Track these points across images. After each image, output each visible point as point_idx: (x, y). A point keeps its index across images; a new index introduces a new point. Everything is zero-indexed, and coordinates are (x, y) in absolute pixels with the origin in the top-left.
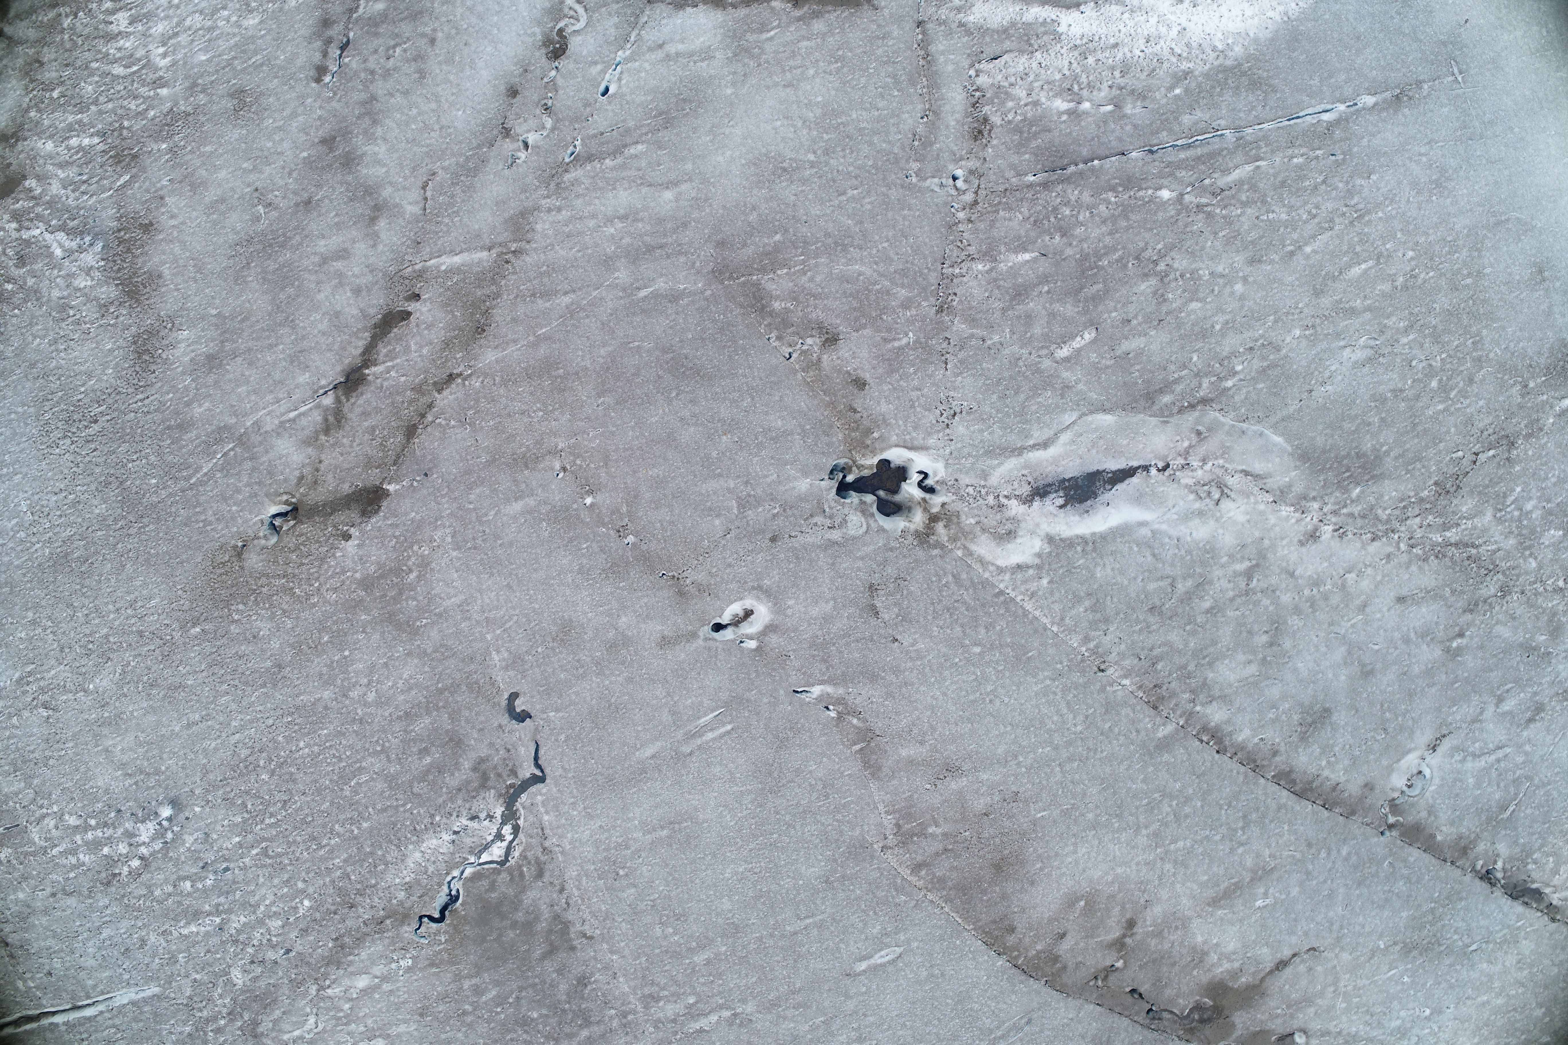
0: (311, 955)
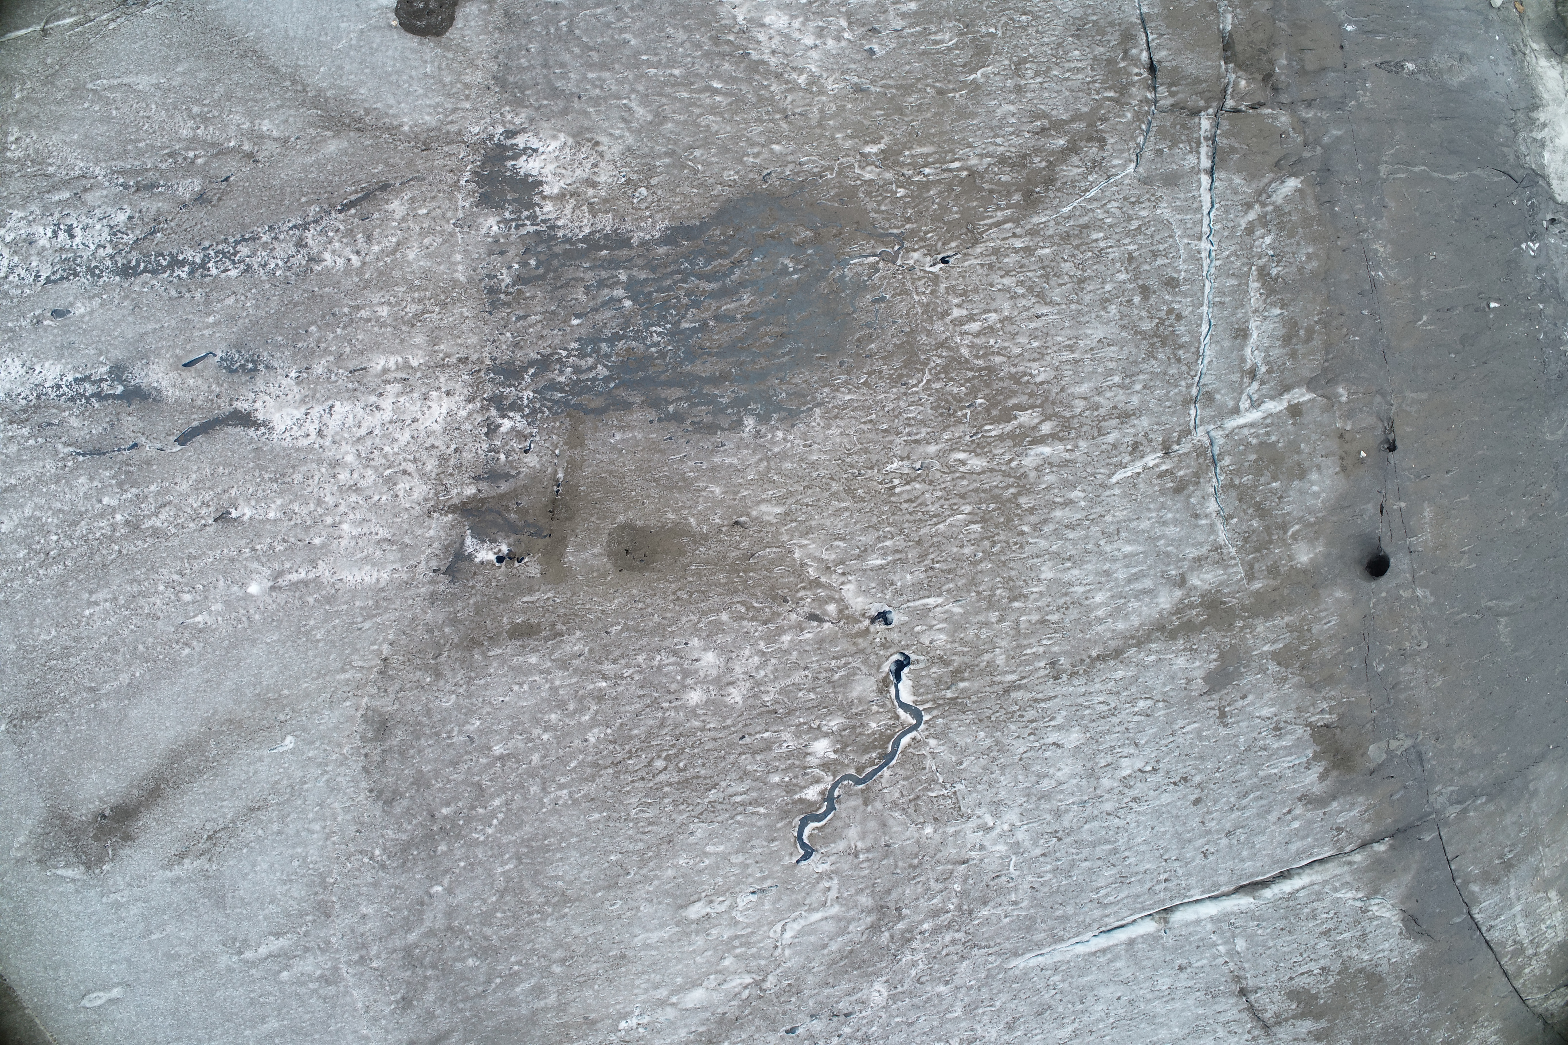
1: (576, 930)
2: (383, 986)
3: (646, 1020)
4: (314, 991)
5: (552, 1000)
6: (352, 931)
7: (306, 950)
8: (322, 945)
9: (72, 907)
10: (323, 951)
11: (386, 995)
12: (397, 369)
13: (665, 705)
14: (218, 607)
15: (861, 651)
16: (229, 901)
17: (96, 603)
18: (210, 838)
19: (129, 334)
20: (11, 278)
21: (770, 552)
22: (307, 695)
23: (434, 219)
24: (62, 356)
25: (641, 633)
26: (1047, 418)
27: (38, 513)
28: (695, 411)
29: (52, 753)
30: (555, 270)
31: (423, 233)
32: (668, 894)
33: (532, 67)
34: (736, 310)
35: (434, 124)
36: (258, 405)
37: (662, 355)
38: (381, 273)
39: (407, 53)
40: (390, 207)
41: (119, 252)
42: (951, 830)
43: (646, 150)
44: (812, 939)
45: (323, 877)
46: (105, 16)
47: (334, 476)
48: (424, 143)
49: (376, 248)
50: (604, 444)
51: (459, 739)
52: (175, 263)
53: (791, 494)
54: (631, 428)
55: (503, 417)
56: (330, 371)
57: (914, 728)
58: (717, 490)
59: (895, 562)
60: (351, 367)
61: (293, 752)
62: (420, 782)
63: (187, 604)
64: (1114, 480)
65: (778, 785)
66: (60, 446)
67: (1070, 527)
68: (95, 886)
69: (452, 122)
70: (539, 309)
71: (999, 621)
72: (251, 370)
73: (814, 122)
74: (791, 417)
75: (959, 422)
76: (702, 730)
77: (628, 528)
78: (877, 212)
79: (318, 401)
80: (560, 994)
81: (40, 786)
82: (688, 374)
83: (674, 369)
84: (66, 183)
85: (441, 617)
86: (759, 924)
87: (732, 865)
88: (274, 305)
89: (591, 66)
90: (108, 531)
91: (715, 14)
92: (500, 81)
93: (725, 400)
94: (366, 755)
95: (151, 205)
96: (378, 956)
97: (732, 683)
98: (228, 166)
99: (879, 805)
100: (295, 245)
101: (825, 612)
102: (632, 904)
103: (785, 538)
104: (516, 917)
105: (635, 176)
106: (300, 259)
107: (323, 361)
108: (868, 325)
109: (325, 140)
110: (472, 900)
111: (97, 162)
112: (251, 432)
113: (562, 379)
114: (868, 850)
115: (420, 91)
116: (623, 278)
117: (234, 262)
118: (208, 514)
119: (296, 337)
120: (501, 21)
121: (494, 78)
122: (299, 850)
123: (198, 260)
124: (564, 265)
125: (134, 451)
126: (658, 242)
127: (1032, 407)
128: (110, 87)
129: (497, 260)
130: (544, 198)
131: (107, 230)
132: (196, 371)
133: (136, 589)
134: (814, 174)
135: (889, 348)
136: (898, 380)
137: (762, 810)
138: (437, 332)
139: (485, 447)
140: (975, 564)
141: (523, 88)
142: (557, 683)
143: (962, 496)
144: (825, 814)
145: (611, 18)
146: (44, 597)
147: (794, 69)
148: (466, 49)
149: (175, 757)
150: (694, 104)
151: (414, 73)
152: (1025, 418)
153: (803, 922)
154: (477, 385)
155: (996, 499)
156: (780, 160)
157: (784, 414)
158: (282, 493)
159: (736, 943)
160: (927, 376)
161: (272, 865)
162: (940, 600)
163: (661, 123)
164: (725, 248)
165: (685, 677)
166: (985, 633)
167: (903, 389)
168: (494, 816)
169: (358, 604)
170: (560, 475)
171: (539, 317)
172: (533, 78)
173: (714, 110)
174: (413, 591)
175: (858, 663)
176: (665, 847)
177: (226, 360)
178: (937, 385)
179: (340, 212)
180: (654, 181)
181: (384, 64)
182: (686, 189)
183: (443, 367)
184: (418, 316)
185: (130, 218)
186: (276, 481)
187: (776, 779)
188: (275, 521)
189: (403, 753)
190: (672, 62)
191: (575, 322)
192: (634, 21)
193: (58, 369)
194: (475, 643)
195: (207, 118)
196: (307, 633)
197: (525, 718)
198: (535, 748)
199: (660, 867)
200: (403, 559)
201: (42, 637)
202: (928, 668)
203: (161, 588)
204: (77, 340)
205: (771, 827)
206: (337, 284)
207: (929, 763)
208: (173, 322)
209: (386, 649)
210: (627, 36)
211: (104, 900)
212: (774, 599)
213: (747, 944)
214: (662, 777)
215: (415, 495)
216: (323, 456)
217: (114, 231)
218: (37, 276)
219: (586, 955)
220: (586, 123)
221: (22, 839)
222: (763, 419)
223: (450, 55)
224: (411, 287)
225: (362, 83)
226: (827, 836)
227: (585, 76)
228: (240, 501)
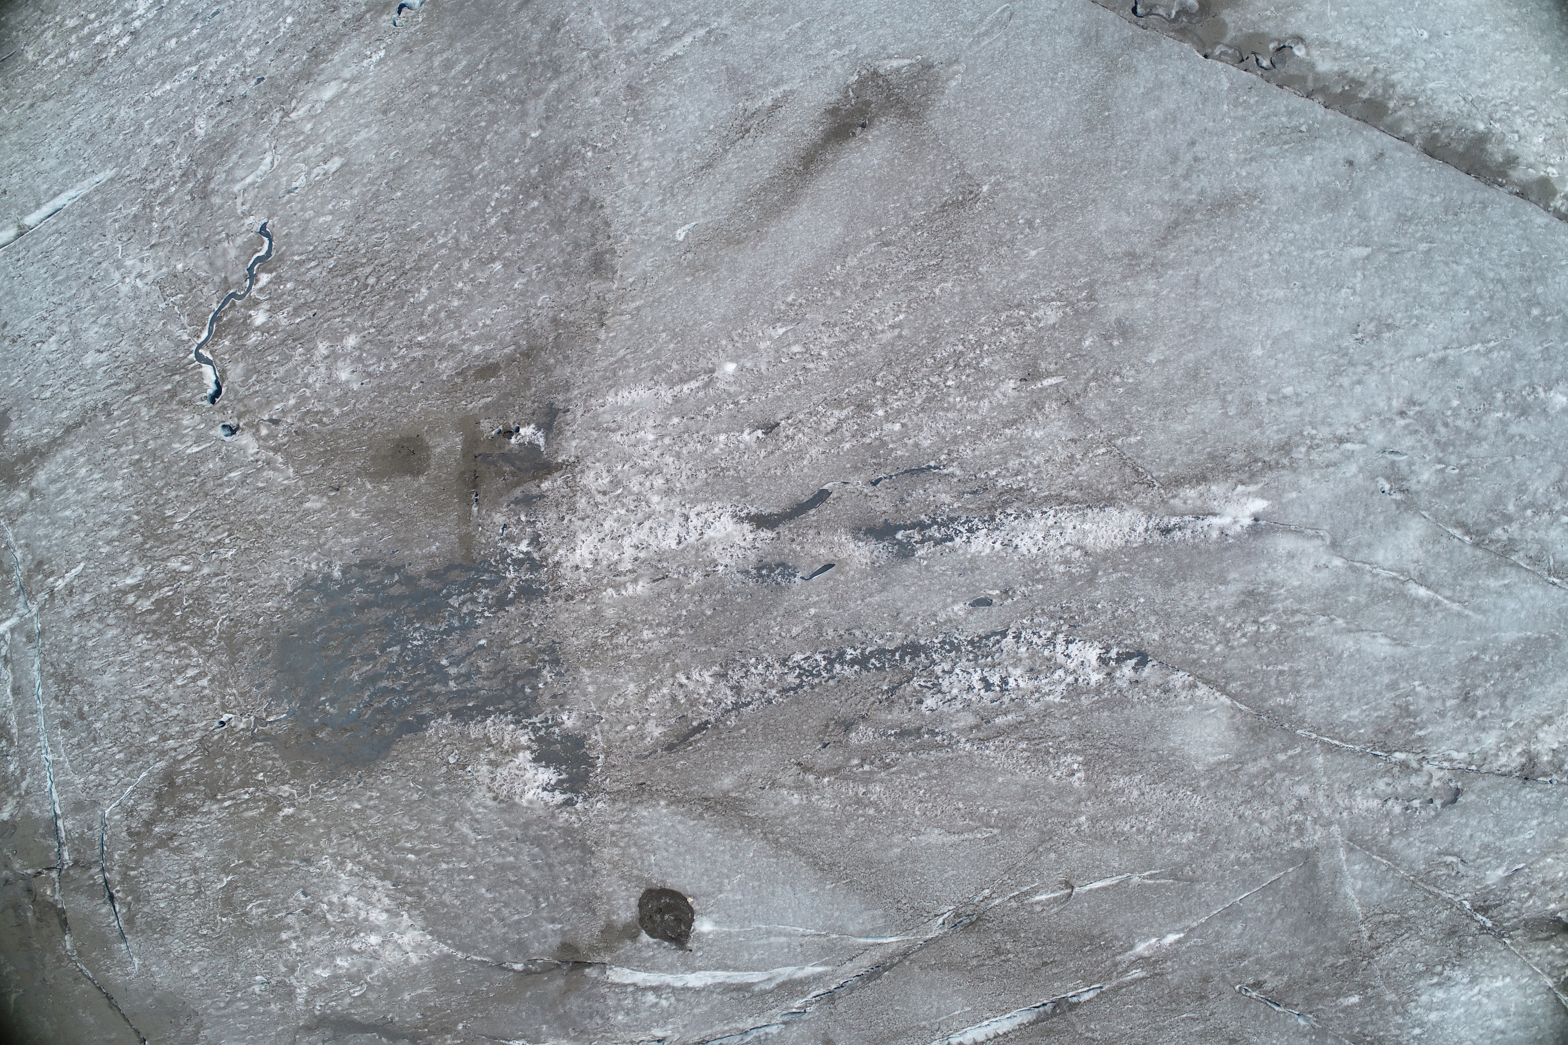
0: (282, 76)
1: (422, 126)
2: (577, 36)
3: (365, 63)
4: (637, 15)
5: (437, 61)
6: (606, 79)
7: (647, 51)
8: (633, 59)
9: (890, 30)
10: (632, 54)
11: (573, 29)
12: (625, 584)
13: (372, 330)
14: (762, 345)
15: (240, 400)
16: (724, 77)
17: (893, 327)
18: (748, 131)
19: (898, 590)
20: (1049, 633)
21: (310, 470)
22: (668, 280)
23: (619, 722)
24: (970, 561)
25: (396, 387)
26: (131, 607)
27: (973, 404)
28: (379, 577)
29: (924, 174)
30: (508, 685)
31: (625, 708)
32: (355, 173)
33: (562, 863)
34: (362, 666)
35: (638, 808)
36: (750, 537)
37: (410, 622)
38: (656, 668)
39: (674, 873)
40: (660, 730)
41: (925, 668)
42: (164, 270)
43: (455, 796)
44: (250, 161)
45: (637, 120)
46: (997, 902)
47: (667, 481)
48: (644, 790)
49: (665, 691)
50: (443, 541)
51: (531, 268)
52: (862, 661)
53: (300, 520)
54: (424, 557)
55: (528, 553)
56: (685, 575)
57: (200, 346)
58: (353, 514)
59: (222, 476)
60: (666, 581)
61: (676, 227)
62: (559, 224)
63: (796, 342)
64: (82, 564)
65: (287, 281)
66: (958, 472)
67: (106, 524)
68: (866, 57)
69: (623, 810)
70: (515, 650)
71: (147, 442)
72: (762, 568)
73: (334, 830)
74: (308, 582)
75: (190, 595)
76: (343, 315)
77: (416, 473)
78: (274, 759)
79: (693, 547)
80: (431, 68)
81: (936, 140)
82: (388, 608)
83: (399, 611)
84: (1000, 732)
85: (557, 372)
86: (289, 163)
87: (312, 208)
88: (751, 630)
89: (513, 867)
90: (890, 398)
91: (425, 919)
92: (587, 850)
93: (358, 589)
94: (609, 237)
95: (899, 715)
96: (582, 61)
97: (326, 357)
98: (824, 759)
99: (217, 279)
100: (742, 687)
101: (268, 427)
102: (382, 159)
103: (301, 483)
104: (469, 126)
105: (460, 772)
106: (736, 675)
107: (693, 583)
108: (264, 664)
109: (736, 788)
110: (507, 131)
111: (970, 755)
112: (753, 511)
113: (485, 591)
114: (220, 241)
115: (656, 838)
116: (452, 684)
117: (800, 667)
118: (786, 429)
119: (724, 602)
120: (596, 904)
121: (593, 853)
122: (660, 139)
123: (838, 666)
124: (502, 690)
125: (874, 478)
126: (431, 717)
127: (142, 614)
128: (972, 830)
129: (558, 689)
130: (529, 748)
131: (944, 689)
132: (819, 562)
133: (852, 348)
134: (325, 785)
135: (247, 648)
136: (236, 623)
137: (296, 258)
138: (596, 620)
139: (539, 525)
140: (167, 484)
141: (567, 844)
142: (456, 333)
143: (181, 536)
144: (254, 263)
145: (506, 912)
146: (952, 324)
147: (357, 875)
148: (622, 878)
149: (791, 198)
150: (426, 838)
151: (665, 854)
152: (146, 605)
153: (259, 172)
154: (554, 577)
155: (157, 538)
156: (354, 796)
157: (313, 584)
158: (715, 458)
159: (303, 144)
160: (217, 628)
161: (684, 120)
162: (189, 451)
163: (447, 820)
164: (379, 717)
165: (360, 355)
166: (156, 431)
167: (232, 615)
168: (495, 209)
169: (632, 371)
170: (475, 509)
171: (513, 642)
172: (559, 854)
173: (410, 835)
174: (584, 389)
175: (242, 391)
176: (361, 212)
177: (790, 575)
178: (210, 622)
179: (707, 722)
180: (444, 769)
181: (693, 861)
182: (418, 765)
183: (586, 590)
184: (614, 633)
185: (920, 702)
186: (723, 469)
187: (289, 285)
188: (718, 432)
189: (577, 246)
190: (449, 873)
191: (483, 642)
192: (486, 909)
193: (973, 548)
194: (526, 355)
195: (857, 803)
196: (675, 336)
197: (478, 298)
198: (467, 274)
199: (363, 194)
200: (596, 416)
201: (950, 284)
202: (194, 396)
203: (824, 353)
204: (956, 578)
205: (290, 245)
206: (695, 655)
207: (185, 320)
208: (852, 605)
209: (602, 335)
210: (489, 896)
211: (854, 47)
212: (304, 432)
213: (295, 145)
214: (369, 270)
215: (592, 474)
216: (680, 498)
217: (937, 688)
218: (1017, 637)
219: (413, 106)
220: (507, 816)
221: (953, 83)
222: (328, 578)
223: (635, 872)
224: (626, 658)
225: (711, 843)
226: (251, 246)
227: (516, 857)
228: (755, 446)
